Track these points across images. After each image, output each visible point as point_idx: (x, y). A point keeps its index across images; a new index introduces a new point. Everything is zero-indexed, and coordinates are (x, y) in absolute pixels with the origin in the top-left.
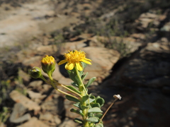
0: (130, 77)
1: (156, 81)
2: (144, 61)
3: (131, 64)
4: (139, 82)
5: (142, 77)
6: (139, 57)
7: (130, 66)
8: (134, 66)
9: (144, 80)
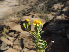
0: (50, 30)
1: (60, 31)
2: (55, 23)
3: (50, 24)
4: (53, 32)
5: (55, 30)
6: (53, 22)
7: (50, 25)
8: (51, 25)
9: (55, 31)
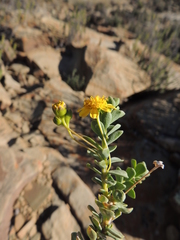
0: (143, 121)
1: (171, 142)
2: (174, 109)
3: (155, 104)
4: (150, 131)
5: (159, 128)
6: (170, 100)
7: (152, 106)
8: (157, 109)
9: (157, 133)
